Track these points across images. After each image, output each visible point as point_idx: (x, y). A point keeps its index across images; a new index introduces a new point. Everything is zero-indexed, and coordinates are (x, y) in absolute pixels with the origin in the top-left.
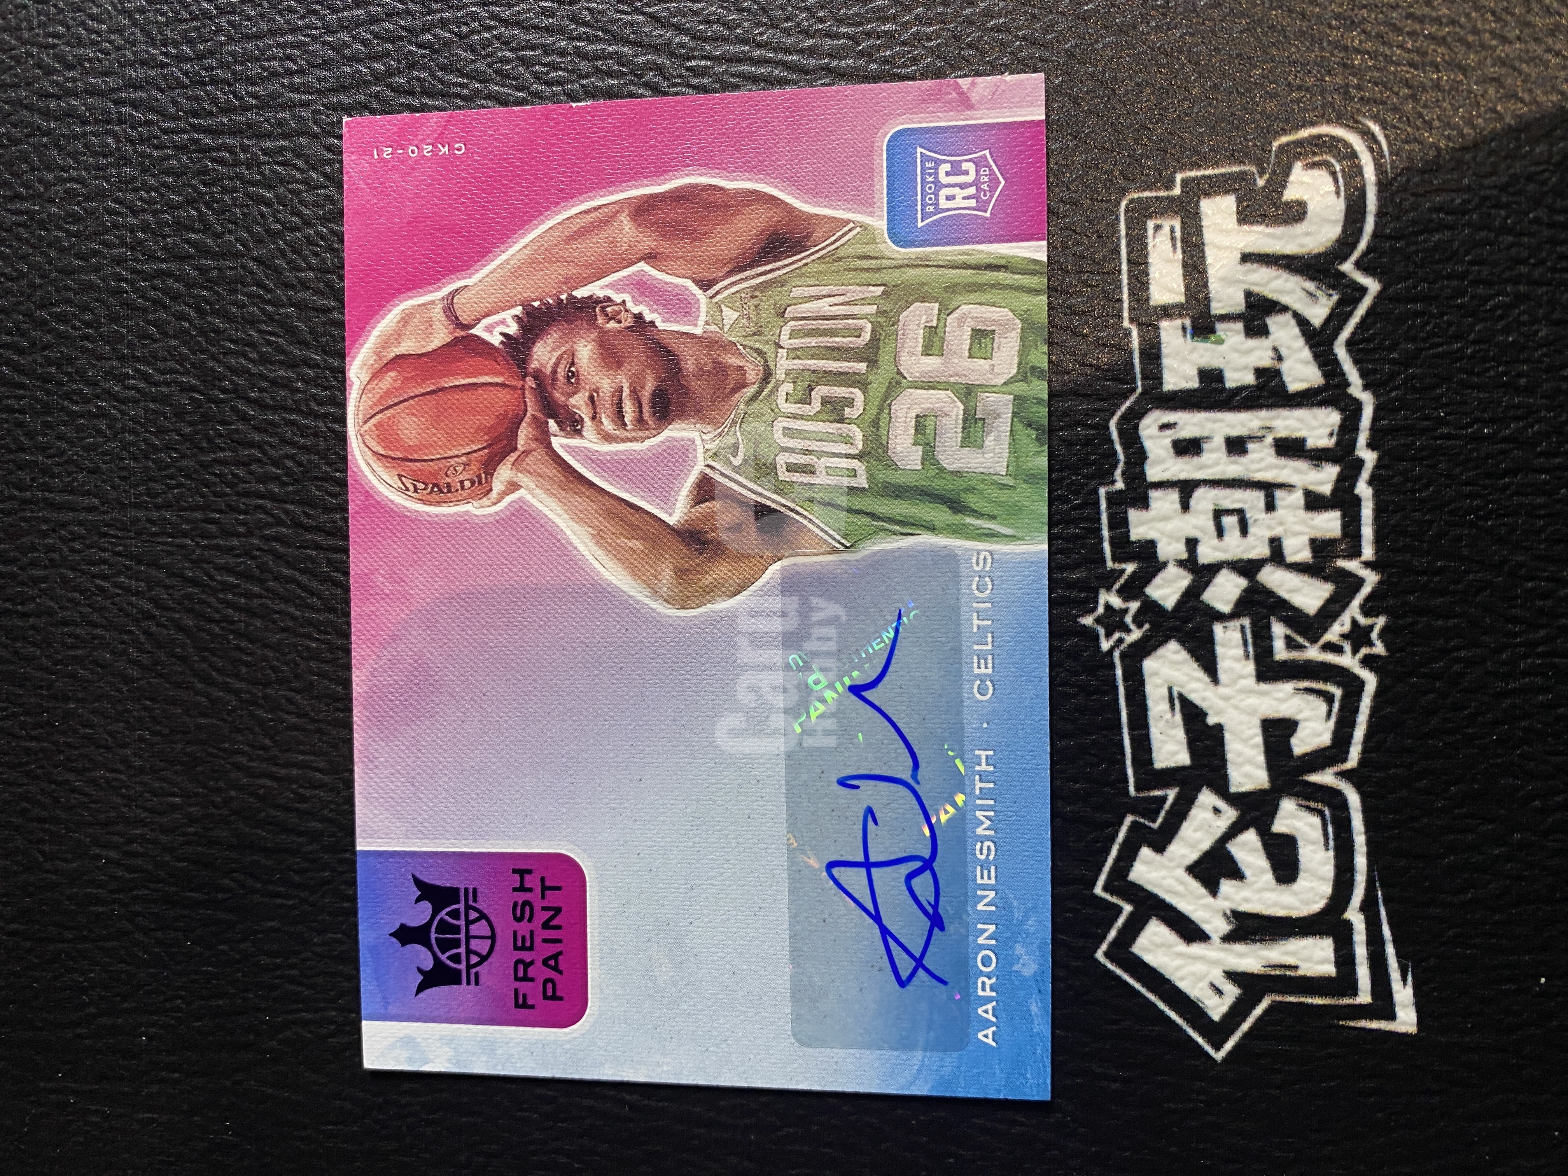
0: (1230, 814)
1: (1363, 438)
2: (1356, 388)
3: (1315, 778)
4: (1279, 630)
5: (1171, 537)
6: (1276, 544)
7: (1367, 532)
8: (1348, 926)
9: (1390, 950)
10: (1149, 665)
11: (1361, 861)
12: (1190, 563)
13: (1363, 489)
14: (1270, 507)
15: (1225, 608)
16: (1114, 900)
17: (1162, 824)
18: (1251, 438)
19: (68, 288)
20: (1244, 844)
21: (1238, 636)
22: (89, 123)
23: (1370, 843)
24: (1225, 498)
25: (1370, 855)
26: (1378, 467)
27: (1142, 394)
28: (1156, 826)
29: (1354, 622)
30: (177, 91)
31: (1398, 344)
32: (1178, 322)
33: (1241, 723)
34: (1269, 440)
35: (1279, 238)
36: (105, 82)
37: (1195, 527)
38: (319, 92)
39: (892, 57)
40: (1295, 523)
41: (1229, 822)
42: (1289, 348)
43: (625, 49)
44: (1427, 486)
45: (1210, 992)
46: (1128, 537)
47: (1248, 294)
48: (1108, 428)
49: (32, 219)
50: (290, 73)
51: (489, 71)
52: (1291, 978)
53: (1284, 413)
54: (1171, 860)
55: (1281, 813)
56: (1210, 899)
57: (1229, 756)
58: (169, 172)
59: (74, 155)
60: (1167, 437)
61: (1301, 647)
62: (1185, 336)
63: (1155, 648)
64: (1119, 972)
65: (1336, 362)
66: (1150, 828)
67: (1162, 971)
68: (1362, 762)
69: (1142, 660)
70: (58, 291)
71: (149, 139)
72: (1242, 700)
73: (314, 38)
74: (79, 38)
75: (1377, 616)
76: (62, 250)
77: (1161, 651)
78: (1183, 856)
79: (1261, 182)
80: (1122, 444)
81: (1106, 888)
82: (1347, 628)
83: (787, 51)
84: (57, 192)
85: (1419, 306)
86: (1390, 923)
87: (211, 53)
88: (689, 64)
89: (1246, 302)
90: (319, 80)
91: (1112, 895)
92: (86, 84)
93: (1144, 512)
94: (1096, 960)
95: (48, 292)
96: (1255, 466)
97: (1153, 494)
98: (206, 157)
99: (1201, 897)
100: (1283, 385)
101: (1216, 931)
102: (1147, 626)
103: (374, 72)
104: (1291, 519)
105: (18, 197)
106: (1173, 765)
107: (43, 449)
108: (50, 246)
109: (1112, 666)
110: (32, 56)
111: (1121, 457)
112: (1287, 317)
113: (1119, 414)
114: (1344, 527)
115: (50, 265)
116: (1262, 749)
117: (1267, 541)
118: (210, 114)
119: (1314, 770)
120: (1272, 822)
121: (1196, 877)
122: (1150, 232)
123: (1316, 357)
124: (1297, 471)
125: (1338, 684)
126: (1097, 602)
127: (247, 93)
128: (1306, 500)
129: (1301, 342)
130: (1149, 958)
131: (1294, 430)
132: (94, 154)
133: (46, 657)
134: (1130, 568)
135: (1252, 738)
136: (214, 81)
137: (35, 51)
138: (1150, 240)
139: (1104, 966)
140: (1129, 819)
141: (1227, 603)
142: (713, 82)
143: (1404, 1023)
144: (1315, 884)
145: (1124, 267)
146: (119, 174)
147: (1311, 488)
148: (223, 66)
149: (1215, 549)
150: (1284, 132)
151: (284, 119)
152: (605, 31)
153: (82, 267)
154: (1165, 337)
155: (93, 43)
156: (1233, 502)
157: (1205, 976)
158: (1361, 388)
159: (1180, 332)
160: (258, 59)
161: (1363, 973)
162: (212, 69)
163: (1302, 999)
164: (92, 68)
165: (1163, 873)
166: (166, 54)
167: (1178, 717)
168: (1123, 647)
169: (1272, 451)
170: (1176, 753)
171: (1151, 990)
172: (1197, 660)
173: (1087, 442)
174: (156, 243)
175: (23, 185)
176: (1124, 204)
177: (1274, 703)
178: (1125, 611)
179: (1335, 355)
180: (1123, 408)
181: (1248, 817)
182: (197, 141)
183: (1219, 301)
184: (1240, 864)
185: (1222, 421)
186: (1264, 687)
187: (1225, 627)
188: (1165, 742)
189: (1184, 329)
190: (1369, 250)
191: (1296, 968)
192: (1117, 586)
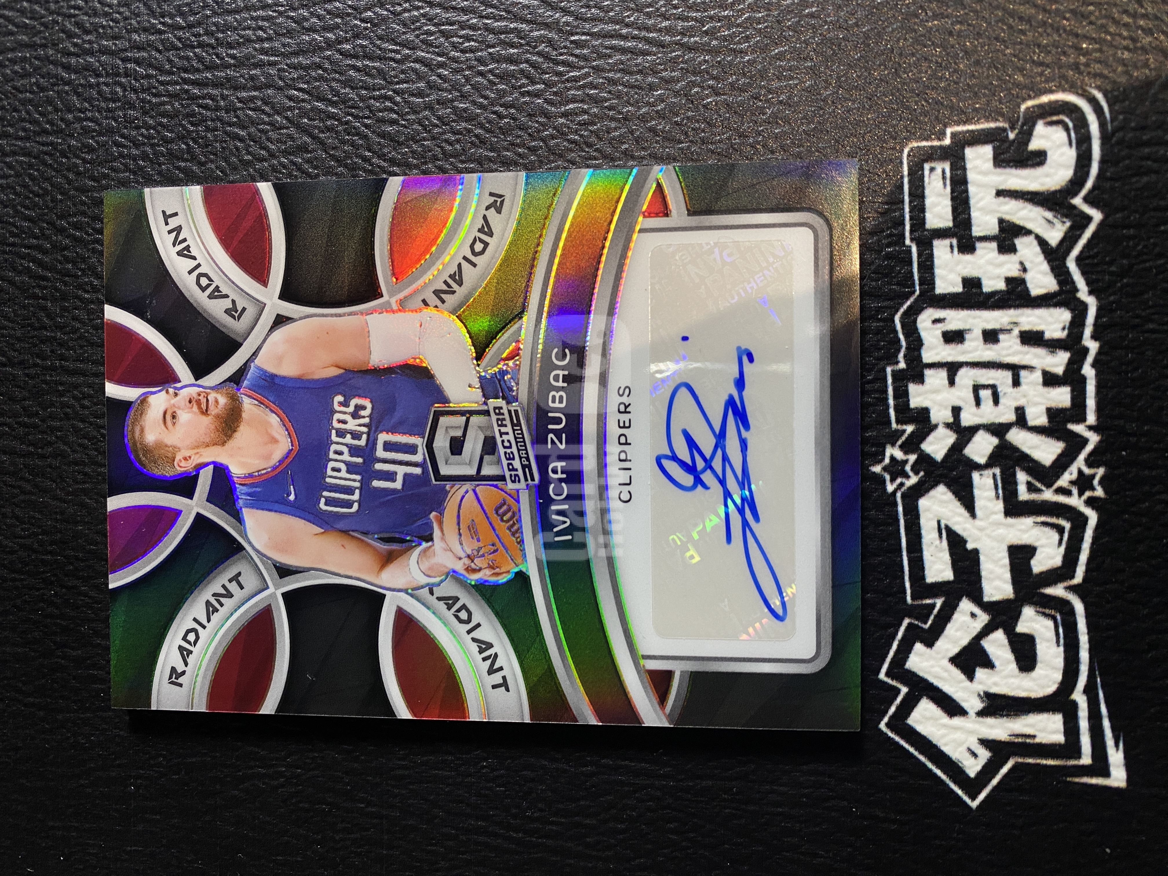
0: (984, 618)
1: (1088, 331)
2: (1083, 293)
3: (1050, 591)
4: (1022, 477)
5: (941, 405)
6: (1020, 412)
7: (1091, 403)
8: (1075, 705)
9: (1106, 724)
10: (923, 503)
11: (1084, 655)
12: (955, 426)
13: (1088, 371)
14: (1016, 383)
15: (982, 460)
16: (894, 683)
17: (931, 625)
18: (1002, 331)
19: (83, 203)
20: (994, 641)
21: (992, 481)
22: (102, 76)
23: (1090, 641)
24: (982, 376)
25: (1091, 651)
26: (1099, 353)
27: (919, 296)
28: (927, 626)
29: (1080, 472)
30: (171, 52)
31: (1115, 260)
32: (947, 242)
33: (993, 548)
34: (1016, 332)
35: (1025, 178)
36: (115, 45)
37: (960, 398)
38: (283, 54)
39: (729, 35)
40: (1035, 396)
41: (983, 624)
42: (1032, 262)
43: (524, 26)
44: (1136, 369)
45: (968, 755)
46: (908, 405)
47: (1001, 221)
48: (894, 321)
49: (55, 149)
50: (261, 40)
51: (417, 41)
52: (1029, 744)
53: (1028, 311)
54: (938, 653)
55: (1023, 618)
56: (968, 683)
57: (983, 573)
58: (164, 115)
59: (89, 100)
60: (937, 329)
61: (1038, 491)
62: (952, 252)
63: (927, 491)
64: (897, 739)
65: (1068, 273)
66: (922, 628)
67: (931, 738)
68: (1084, 579)
69: (917, 500)
70: (74, 205)
71: (149, 89)
72: (994, 531)
73: (280, 13)
74: (94, 9)
75: (1098, 467)
76: (78, 174)
77: (932, 493)
78: (947, 650)
79: (1012, 136)
80: (903, 334)
81: (887, 674)
82: (1075, 476)
83: (648, 29)
84: (76, 129)
85: (1132, 231)
86: (1106, 702)
87: (199, 24)
88: (573, 38)
89: (1000, 227)
90: (284, 45)
91: (892, 679)
92: (99, 45)
93: (921, 386)
94: (880, 729)
95: (66, 206)
96: (1004, 352)
97: (928, 372)
98: (194, 104)
99: (961, 682)
100: (1027, 290)
101: (972, 708)
102: (922, 474)
103: (327, 41)
104: (1031, 393)
105: (45, 132)
106: (940, 580)
107: (60, 328)
108: (69, 170)
109: (896, 504)
110: (57, 23)
111: (903, 343)
112: (1031, 239)
113: (902, 310)
114: (1073, 399)
115: (69, 184)
116: (1008, 568)
117: (1014, 409)
118: (198, 70)
119: (1049, 584)
120: (1016, 624)
121: (957, 666)
122: (927, 172)
123: (1053, 269)
124: (1036, 356)
125: (1068, 519)
126: (884, 455)
127: (227, 55)
128: (1044, 378)
129: (1041, 258)
130: (920, 728)
131: (1035, 325)
132: (106, 100)
133: (61, 489)
134: (910, 429)
135: (1000, 559)
136: (201, 45)
137: (60, 19)
138: (926, 179)
139: (886, 734)
140: (906, 621)
141: (982, 456)
142: (592, 52)
143: (1117, 779)
144: (1049, 672)
145: (907, 199)
146: (125, 115)
147: (1047, 369)
148: (207, 33)
149: (974, 415)
150: (1030, 98)
151: (255, 75)
152: (508, 12)
153: (94, 186)
154: (936, 252)
155: (106, 14)
156: (989, 379)
157: (963, 743)
158: (1087, 293)
159: (949, 249)
160: (236, 29)
161: (1085, 741)
162: (200, 35)
163: (1038, 761)
164: (104, 33)
165: (932, 662)
166: (163, 24)
167: (945, 543)
168: (903, 490)
169: (1018, 341)
170: (942, 571)
171: (921, 753)
172: (959, 500)
173: (878, 332)
174: (153, 169)
175: (48, 122)
176: (906, 151)
177: (1019, 533)
178: (906, 462)
179: (1068, 268)
180: (905, 307)
181: (998, 621)
182: (187, 91)
183: (978, 226)
184: (991, 657)
185: (980, 317)
186: (1010, 520)
187: (981, 475)
188: (934, 563)
189: (952, 247)
190: (1094, 188)
191: (1034, 737)
192: (899, 442)
